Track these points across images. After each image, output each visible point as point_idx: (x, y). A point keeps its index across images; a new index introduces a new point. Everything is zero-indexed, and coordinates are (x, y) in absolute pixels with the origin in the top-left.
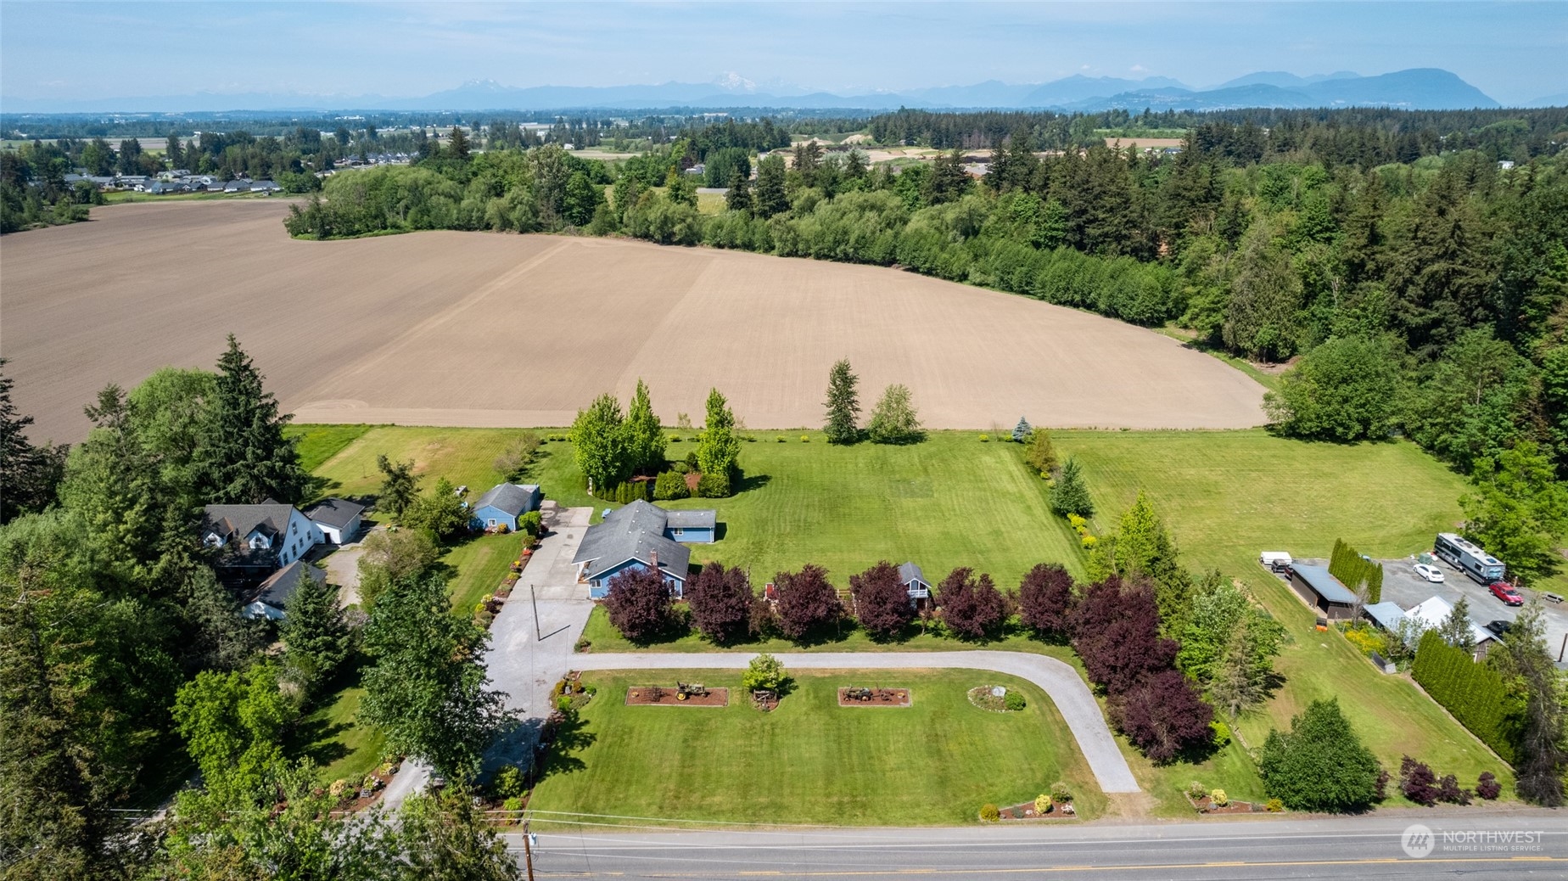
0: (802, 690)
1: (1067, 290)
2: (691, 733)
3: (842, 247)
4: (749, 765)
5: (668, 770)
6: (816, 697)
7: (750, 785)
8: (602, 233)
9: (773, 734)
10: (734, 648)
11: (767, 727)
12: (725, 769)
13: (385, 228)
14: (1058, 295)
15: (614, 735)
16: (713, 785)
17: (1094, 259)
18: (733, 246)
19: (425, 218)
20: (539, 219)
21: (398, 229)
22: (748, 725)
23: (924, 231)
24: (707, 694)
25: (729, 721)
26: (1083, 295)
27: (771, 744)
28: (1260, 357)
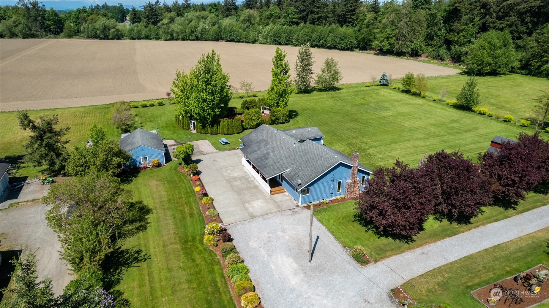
3: (195, 34)
8: (70, 36)
17: (319, 27)
18: (140, 38)
20: (32, 32)
28: (411, 55)
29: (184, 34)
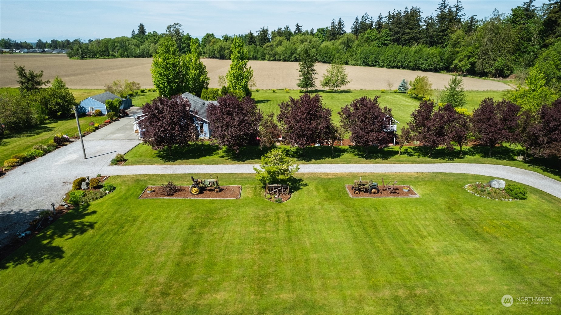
0: (312, 186)
1: (394, 61)
2: (200, 221)
3: (294, 55)
4: (265, 252)
5: (163, 259)
6: (326, 191)
7: (267, 276)
9: (289, 221)
10: (246, 162)
11: (282, 215)
12: (234, 257)
13: (109, 56)
14: (391, 64)
15: (116, 223)
16: (217, 277)
17: (405, 48)
19: (125, 53)
21: (114, 56)
22: (262, 213)
23: (329, 46)
24: (221, 190)
25: (240, 210)
26: (401, 63)
27: (289, 230)
28: (495, 76)
29: (285, 55)
